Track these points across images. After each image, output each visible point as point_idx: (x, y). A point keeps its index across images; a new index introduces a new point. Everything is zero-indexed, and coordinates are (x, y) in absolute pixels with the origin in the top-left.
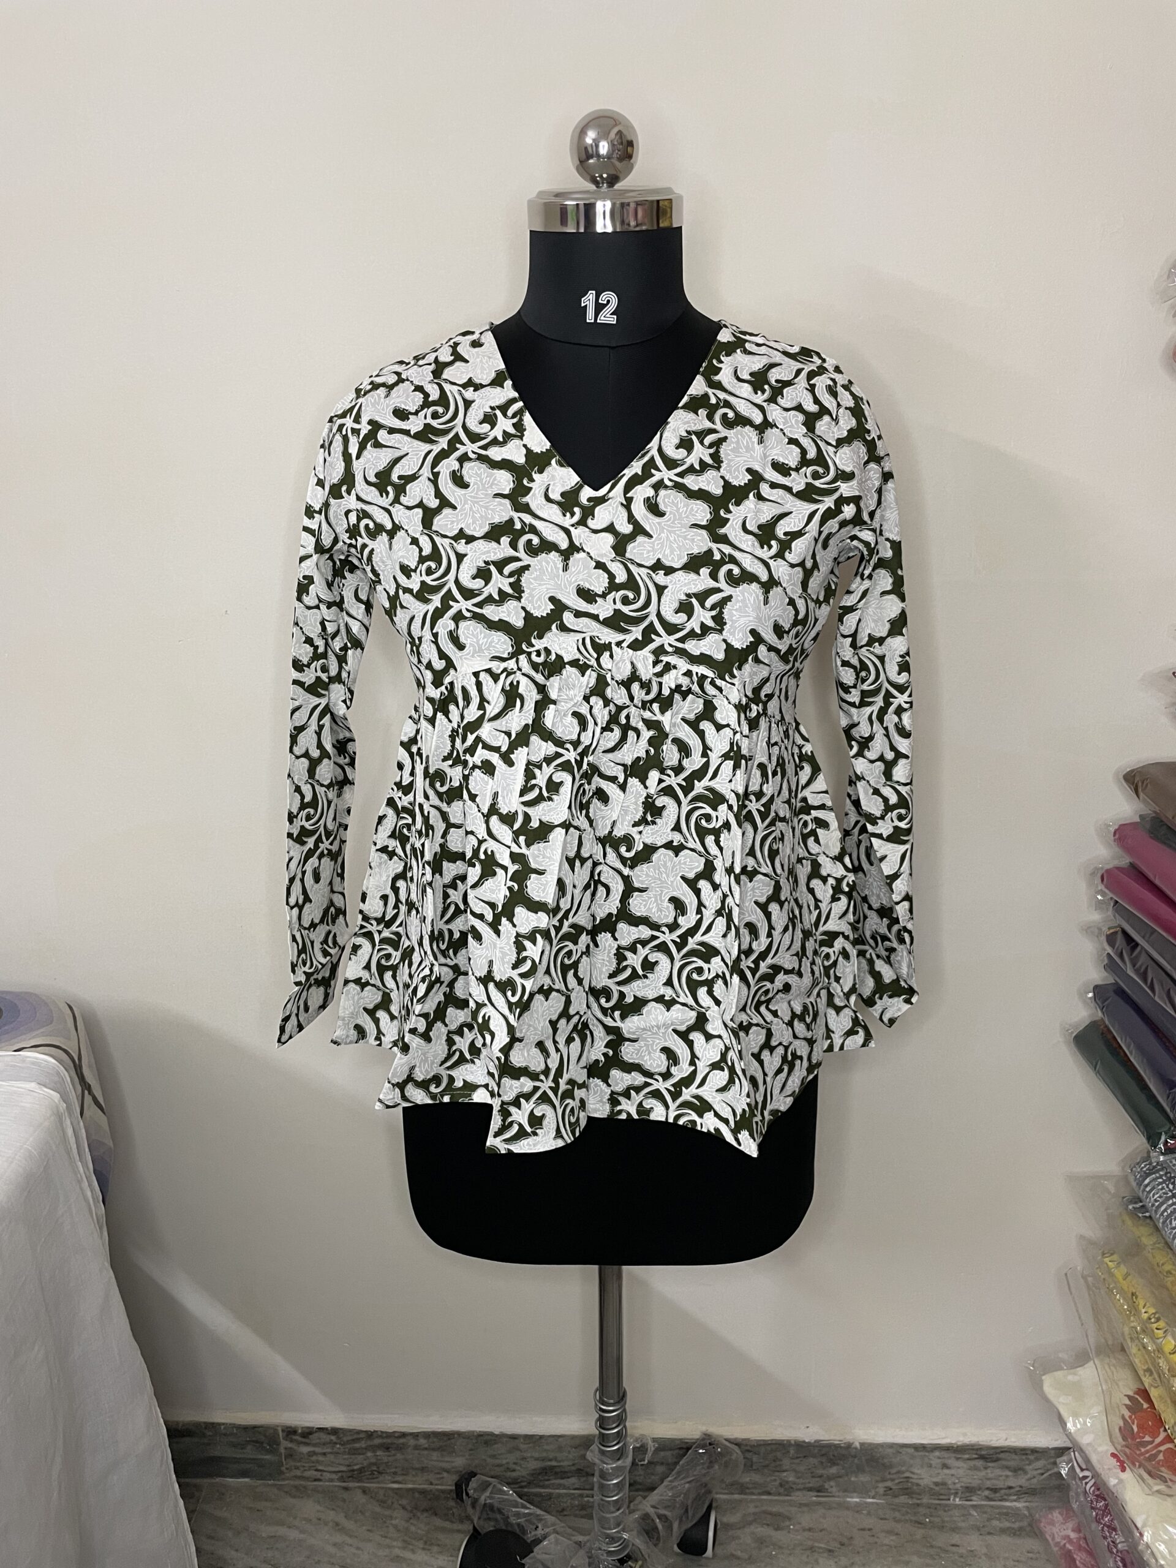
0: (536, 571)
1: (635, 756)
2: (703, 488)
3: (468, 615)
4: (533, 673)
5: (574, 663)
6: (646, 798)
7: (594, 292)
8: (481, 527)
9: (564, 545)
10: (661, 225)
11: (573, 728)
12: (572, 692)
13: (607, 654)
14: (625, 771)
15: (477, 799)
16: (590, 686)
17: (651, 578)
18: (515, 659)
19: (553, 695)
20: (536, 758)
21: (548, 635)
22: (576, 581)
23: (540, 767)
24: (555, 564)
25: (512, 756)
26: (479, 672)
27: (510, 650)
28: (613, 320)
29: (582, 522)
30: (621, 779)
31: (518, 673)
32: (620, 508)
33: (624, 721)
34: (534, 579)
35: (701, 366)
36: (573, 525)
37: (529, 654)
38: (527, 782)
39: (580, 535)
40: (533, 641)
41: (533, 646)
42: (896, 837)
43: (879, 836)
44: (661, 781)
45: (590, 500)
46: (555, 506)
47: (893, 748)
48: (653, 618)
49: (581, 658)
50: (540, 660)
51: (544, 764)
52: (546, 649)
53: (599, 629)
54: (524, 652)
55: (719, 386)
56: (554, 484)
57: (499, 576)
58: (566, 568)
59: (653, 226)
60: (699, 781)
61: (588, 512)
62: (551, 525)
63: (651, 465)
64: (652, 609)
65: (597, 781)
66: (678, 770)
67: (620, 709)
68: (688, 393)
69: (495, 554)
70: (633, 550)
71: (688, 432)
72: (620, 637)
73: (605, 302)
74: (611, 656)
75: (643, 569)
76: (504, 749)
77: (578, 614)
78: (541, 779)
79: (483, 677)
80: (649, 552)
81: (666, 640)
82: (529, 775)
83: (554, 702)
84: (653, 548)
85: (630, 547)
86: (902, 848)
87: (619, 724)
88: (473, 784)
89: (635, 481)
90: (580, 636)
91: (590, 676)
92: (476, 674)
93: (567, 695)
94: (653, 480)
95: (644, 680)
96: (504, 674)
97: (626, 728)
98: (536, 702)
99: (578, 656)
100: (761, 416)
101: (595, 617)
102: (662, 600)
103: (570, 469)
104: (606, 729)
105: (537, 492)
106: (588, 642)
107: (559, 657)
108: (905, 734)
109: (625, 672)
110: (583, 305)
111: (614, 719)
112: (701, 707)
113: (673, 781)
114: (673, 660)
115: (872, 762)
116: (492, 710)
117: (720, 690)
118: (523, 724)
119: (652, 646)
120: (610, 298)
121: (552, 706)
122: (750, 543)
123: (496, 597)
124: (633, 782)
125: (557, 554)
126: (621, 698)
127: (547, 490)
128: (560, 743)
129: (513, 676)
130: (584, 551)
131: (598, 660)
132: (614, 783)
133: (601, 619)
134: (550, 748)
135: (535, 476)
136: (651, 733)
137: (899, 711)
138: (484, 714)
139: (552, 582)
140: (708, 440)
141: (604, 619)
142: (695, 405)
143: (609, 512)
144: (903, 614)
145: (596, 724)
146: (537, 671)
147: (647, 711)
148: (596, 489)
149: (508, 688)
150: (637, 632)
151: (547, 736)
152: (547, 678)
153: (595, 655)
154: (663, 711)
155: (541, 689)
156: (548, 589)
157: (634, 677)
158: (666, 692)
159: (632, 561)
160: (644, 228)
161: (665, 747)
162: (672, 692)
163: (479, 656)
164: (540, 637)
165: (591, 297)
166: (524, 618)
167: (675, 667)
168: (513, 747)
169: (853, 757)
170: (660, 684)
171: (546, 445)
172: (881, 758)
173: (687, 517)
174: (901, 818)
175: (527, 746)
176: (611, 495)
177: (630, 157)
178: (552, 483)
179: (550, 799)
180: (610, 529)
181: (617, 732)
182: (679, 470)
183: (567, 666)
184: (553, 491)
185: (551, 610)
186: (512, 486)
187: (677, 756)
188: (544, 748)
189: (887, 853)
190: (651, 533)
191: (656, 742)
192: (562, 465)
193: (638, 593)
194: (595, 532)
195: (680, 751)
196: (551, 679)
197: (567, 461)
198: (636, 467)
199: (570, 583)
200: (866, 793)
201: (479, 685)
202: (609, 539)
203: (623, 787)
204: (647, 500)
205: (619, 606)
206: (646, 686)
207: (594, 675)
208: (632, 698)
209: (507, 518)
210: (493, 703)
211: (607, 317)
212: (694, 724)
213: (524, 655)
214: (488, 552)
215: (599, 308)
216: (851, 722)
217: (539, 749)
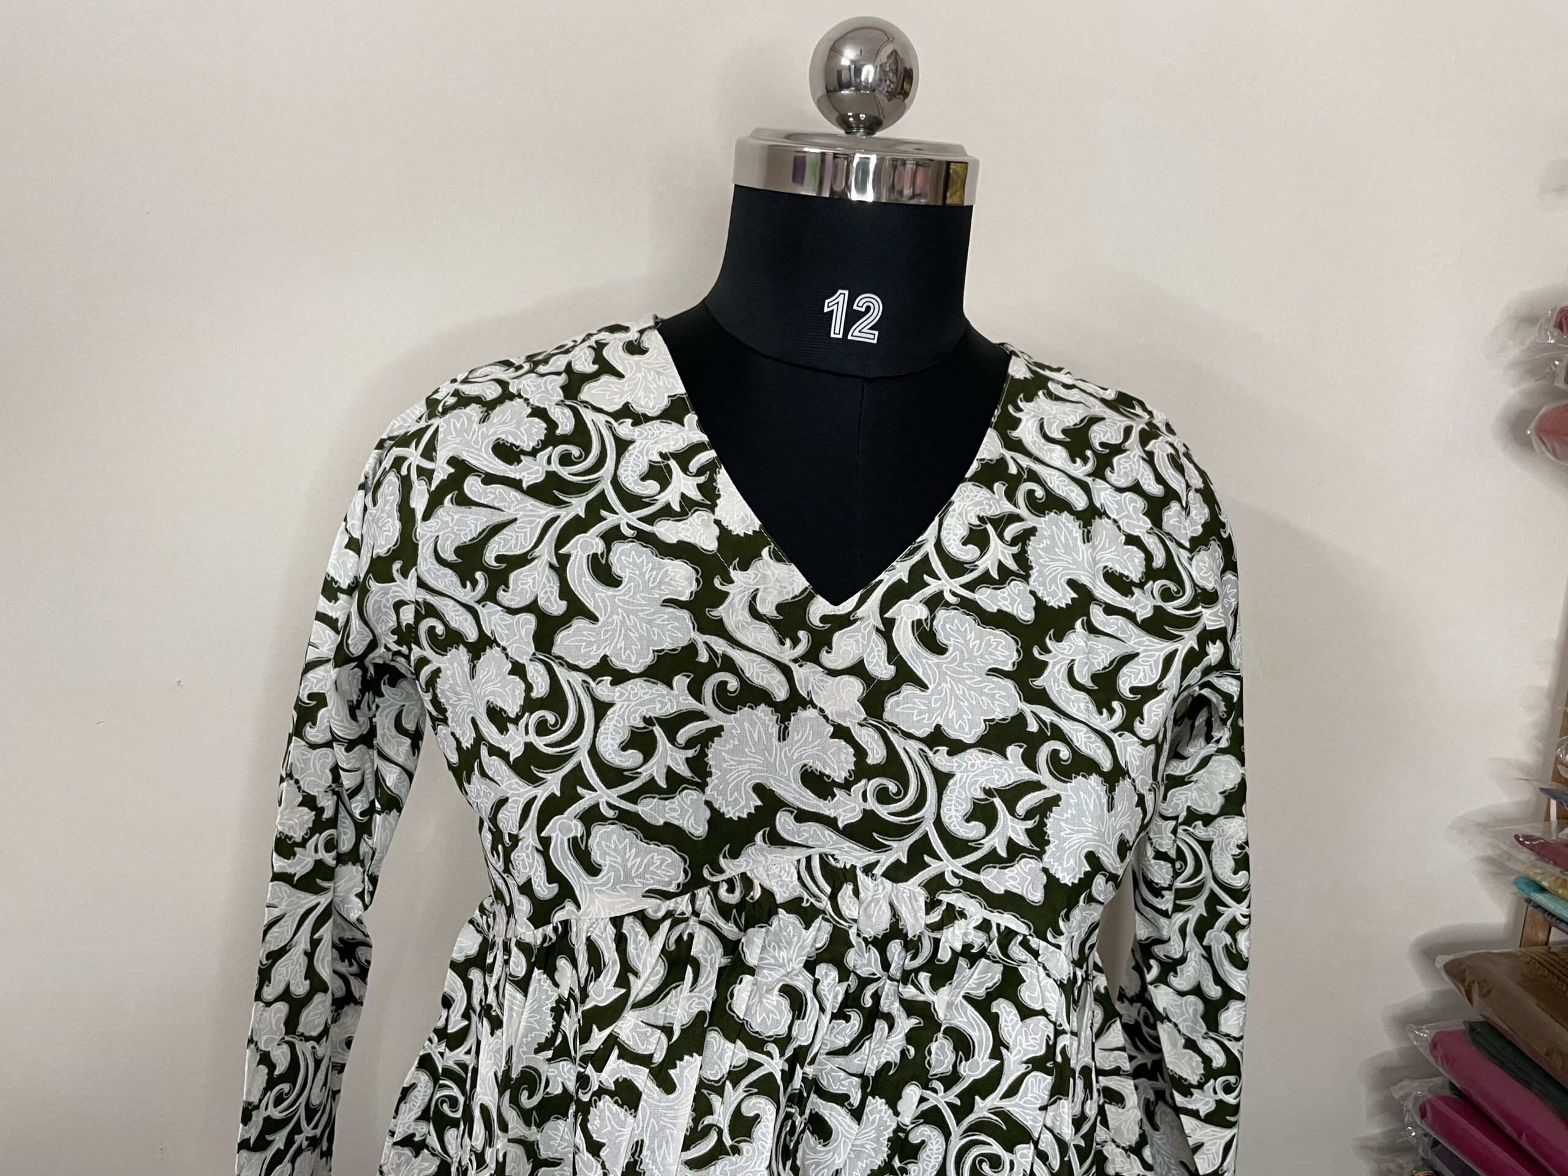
0: (733, 737)
1: (883, 1061)
2: (1005, 609)
3: (609, 813)
4: (720, 922)
5: (794, 906)
6: (895, 1132)
7: (847, 292)
8: (640, 655)
9: (781, 694)
10: (949, 201)
11: (781, 1013)
12: (783, 953)
13: (848, 889)
14: (864, 1087)
15: (603, 1153)
16: (818, 945)
17: (926, 758)
18: (688, 896)
19: (752, 958)
20: (715, 1073)
21: (750, 850)
22: (799, 759)
23: (720, 1091)
24: (766, 727)
25: (671, 1072)
26: (622, 918)
27: (681, 878)
28: (872, 338)
29: (811, 656)
30: (856, 1099)
31: (693, 921)
32: (875, 636)
33: (868, 1002)
34: (731, 752)
35: (992, 414)
36: (795, 661)
37: (715, 887)
38: (696, 1120)
39: (806, 677)
40: (722, 862)
41: (721, 871)
42: (1222, 1116)
43: (1194, 1114)
44: (923, 1100)
45: (824, 619)
46: (767, 627)
47: (1218, 980)
48: (929, 827)
49: (806, 896)
50: (734, 898)
51: (728, 1084)
52: (743, 875)
53: (836, 843)
54: (704, 883)
55: (1017, 446)
56: (765, 589)
57: (669, 745)
58: (783, 735)
59: (936, 201)
60: (983, 1098)
61: (821, 640)
62: (759, 659)
63: (923, 568)
64: (928, 811)
65: (815, 1103)
66: (951, 1080)
67: (864, 982)
68: (978, 457)
69: (664, 705)
70: (895, 707)
71: (981, 519)
72: (870, 857)
73: (863, 309)
74: (856, 893)
75: (912, 742)
76: (658, 1058)
77: (802, 816)
78: (721, 1115)
79: (631, 928)
80: (921, 713)
81: (949, 866)
82: (702, 1107)
83: (751, 971)
84: (928, 705)
85: (890, 703)
86: (1228, 1134)
87: (861, 1008)
88: (597, 1122)
89: (898, 593)
90: (802, 854)
91: (819, 929)
92: (617, 922)
93: (774, 957)
94: (927, 592)
95: (910, 936)
96: (667, 924)
97: (872, 1016)
98: (721, 969)
99: (799, 891)
100: (1085, 497)
101: (830, 822)
102: (945, 798)
103: (793, 567)
104: (840, 1015)
105: (737, 599)
106: (816, 863)
107: (767, 894)
108: (1240, 962)
109: (880, 923)
110: (826, 310)
111: (851, 1000)
112: (998, 977)
113: (942, 1099)
114: (959, 900)
115: (1182, 994)
116: (641, 988)
117: (1035, 954)
118: (696, 1011)
119: (924, 875)
120: (872, 304)
121: (747, 978)
122: (1082, 705)
123: (663, 784)
124: (877, 1105)
125: (769, 710)
126: (869, 964)
127: (754, 598)
128: (756, 1043)
129: (683, 925)
130: (815, 706)
131: (833, 898)
132: (842, 1106)
133: (841, 825)
134: (737, 1053)
135: (734, 574)
136: (913, 1022)
137: (1233, 928)
138: (626, 996)
139: (760, 759)
140: (1011, 531)
141: (846, 826)
142: (990, 475)
143: (857, 641)
144: (1243, 785)
145: (822, 1009)
146: (727, 919)
147: (910, 986)
148: (836, 602)
149: (673, 948)
150: (899, 850)
151: (736, 1030)
152: (744, 930)
153: (828, 890)
154: (935, 986)
155: (732, 948)
156: (753, 771)
157: (896, 931)
158: (944, 955)
159: (896, 729)
160: (923, 201)
161: (934, 1046)
162: (955, 955)
163: (623, 888)
164: (735, 854)
165: (841, 299)
166: (709, 822)
167: (962, 915)
168: (675, 1054)
169: (1151, 984)
170: (936, 943)
171: (753, 524)
172: (1197, 991)
173: (981, 656)
174: (1228, 1089)
175: (700, 1054)
176: (859, 613)
177: (906, 94)
178: (762, 587)
179: (736, 1150)
180: (858, 670)
181: (856, 1021)
182: (967, 578)
183: (781, 910)
184: (764, 601)
185: (756, 808)
186: (694, 587)
187: (951, 1057)
188: (730, 1053)
189: (1205, 1140)
190: (926, 681)
191: (919, 1038)
192: (779, 560)
193: (904, 783)
194: (833, 673)
195: (956, 1049)
196: (751, 931)
197: (787, 553)
198: (900, 570)
199: (791, 762)
200: (1174, 1045)
201: (621, 941)
202: (855, 687)
203: (857, 1114)
204: (918, 625)
205: (872, 804)
206: (912, 946)
207: (827, 928)
208: (886, 965)
209: (685, 643)
210: (643, 977)
211: (864, 333)
212: (982, 1006)
213: (706, 889)
214: (652, 701)
215: (853, 317)
216: (1155, 935)
217: (721, 1058)
